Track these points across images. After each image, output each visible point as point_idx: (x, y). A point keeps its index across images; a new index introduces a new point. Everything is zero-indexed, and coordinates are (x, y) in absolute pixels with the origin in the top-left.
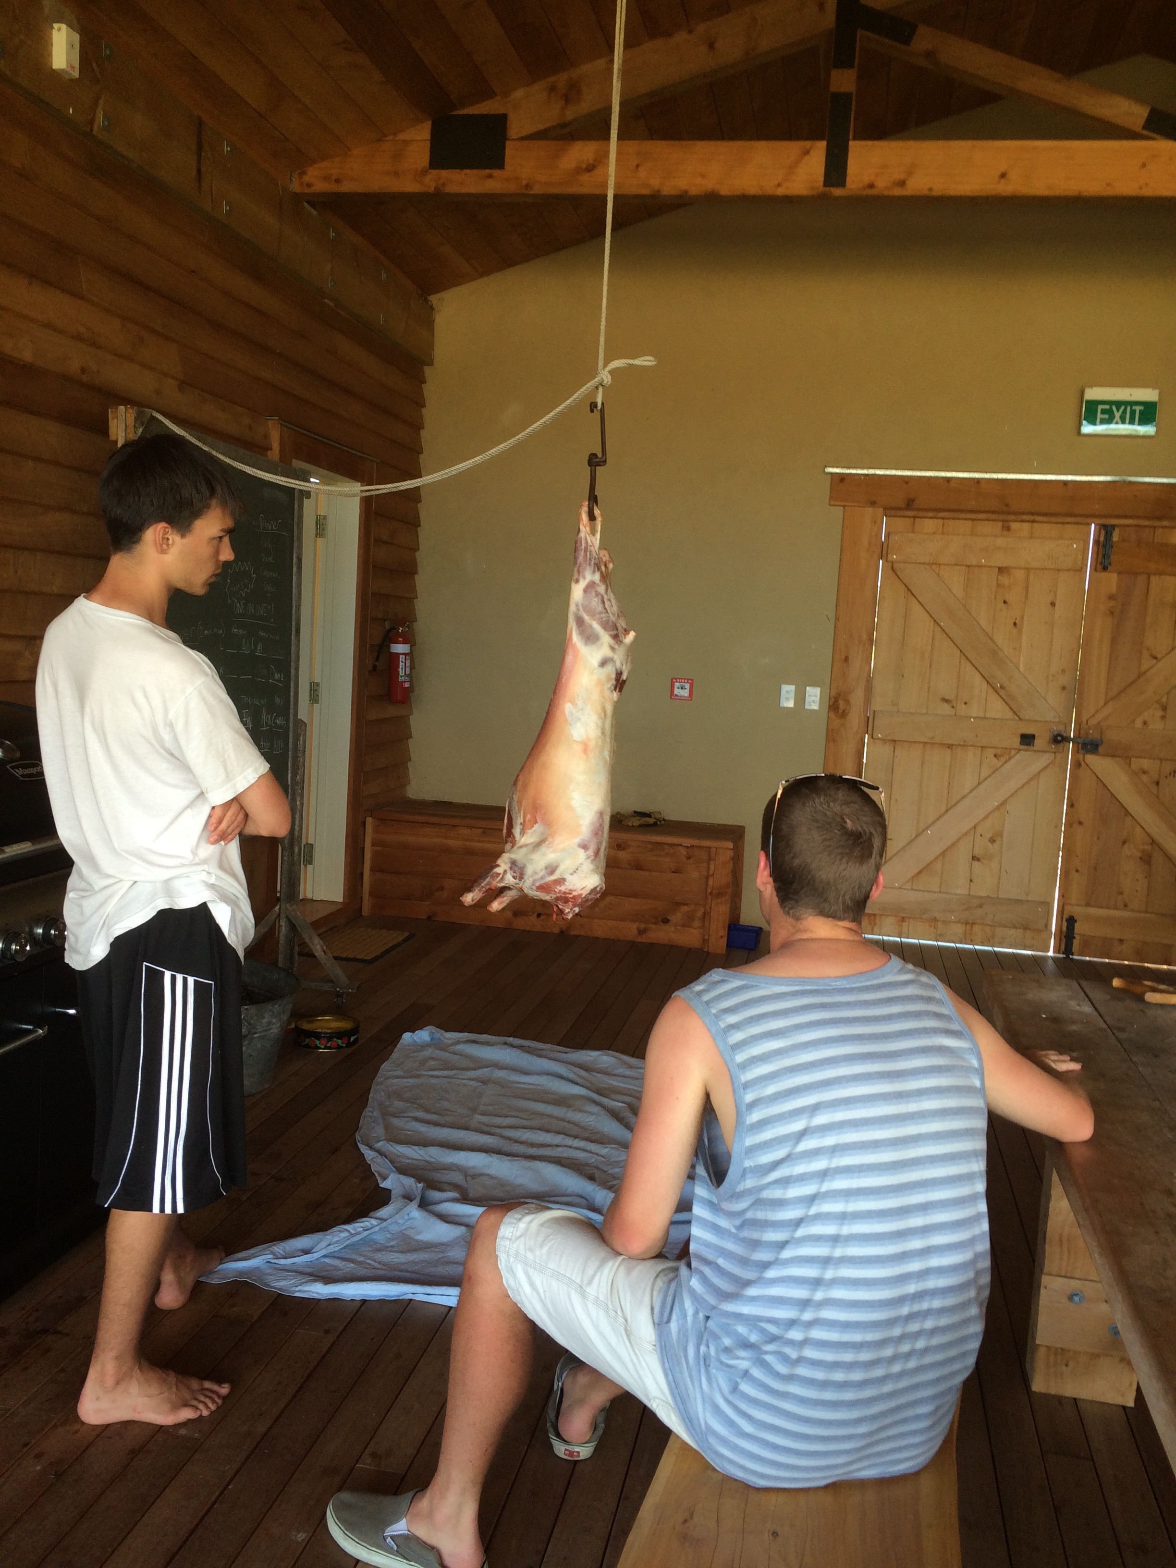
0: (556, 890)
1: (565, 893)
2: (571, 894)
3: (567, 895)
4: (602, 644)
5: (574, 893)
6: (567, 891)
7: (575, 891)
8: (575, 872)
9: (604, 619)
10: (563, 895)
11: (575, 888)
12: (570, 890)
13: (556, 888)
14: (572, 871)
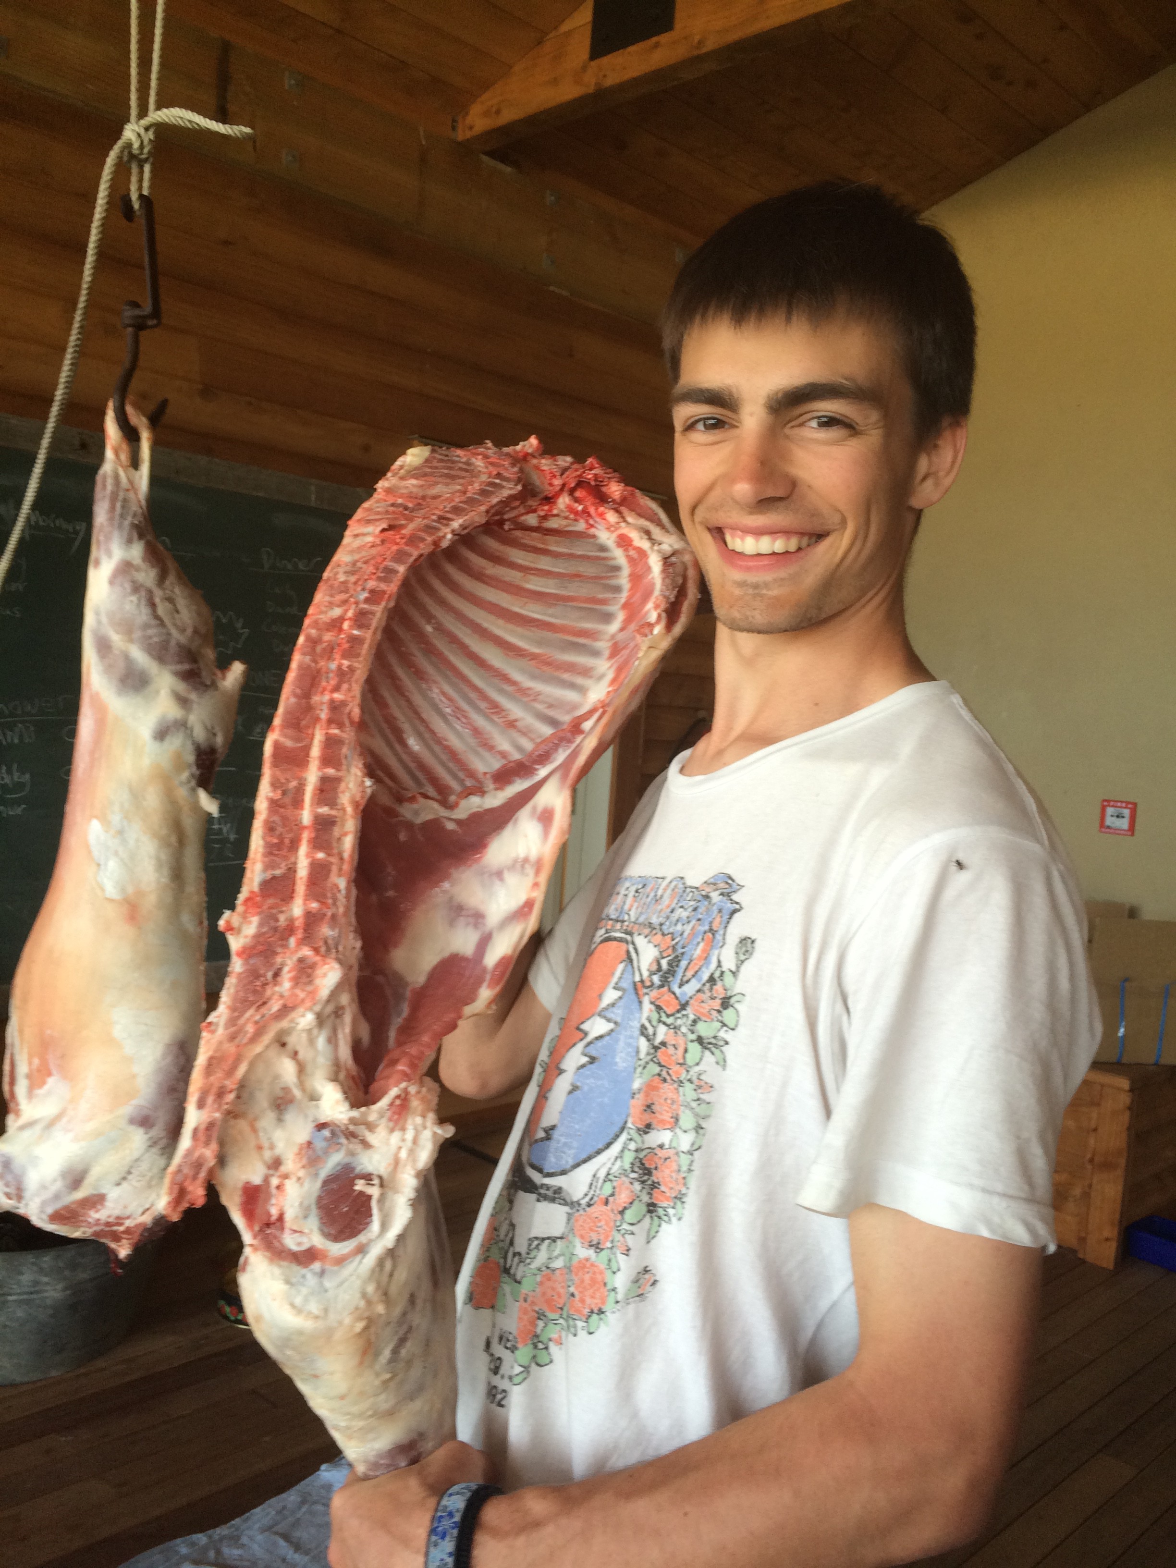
0: (90, 1220)
1: (108, 1224)
2: (121, 1224)
3: (115, 1228)
4: (157, 692)
5: (128, 1223)
6: (111, 1220)
7: (128, 1218)
8: (124, 1179)
9: (156, 639)
10: (107, 1229)
11: (128, 1213)
12: (118, 1218)
13: (90, 1217)
14: (117, 1177)
